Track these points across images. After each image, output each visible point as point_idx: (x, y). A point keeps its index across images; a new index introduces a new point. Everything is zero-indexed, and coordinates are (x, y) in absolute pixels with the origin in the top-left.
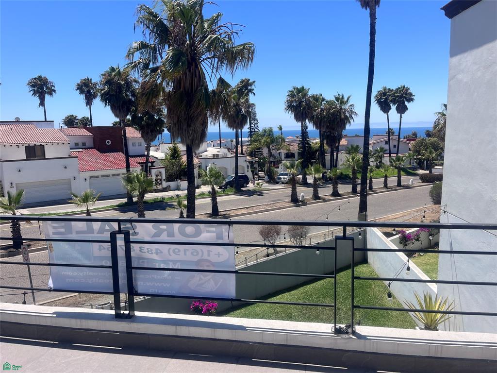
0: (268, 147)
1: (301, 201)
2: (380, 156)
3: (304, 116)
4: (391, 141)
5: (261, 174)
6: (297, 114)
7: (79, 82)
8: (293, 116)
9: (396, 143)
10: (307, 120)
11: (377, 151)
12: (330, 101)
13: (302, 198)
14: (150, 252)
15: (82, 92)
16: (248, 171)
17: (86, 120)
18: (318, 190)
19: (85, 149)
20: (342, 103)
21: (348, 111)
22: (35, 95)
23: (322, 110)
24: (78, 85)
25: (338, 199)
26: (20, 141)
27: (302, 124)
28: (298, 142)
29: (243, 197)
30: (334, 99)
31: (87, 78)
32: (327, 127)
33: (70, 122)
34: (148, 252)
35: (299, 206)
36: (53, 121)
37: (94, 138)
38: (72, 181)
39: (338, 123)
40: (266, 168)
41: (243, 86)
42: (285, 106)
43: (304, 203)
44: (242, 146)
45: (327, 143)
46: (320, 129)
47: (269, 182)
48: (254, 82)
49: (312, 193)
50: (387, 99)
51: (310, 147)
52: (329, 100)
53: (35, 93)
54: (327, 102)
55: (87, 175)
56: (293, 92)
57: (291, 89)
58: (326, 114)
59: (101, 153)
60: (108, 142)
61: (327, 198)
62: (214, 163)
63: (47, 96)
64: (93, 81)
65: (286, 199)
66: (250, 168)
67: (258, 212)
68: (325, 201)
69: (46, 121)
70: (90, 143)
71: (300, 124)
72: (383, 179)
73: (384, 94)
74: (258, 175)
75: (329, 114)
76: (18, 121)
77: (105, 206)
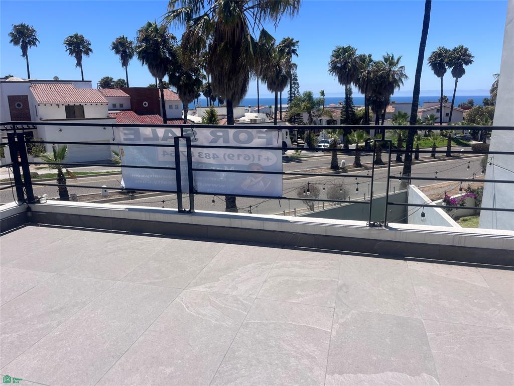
0: (309, 113)
1: (341, 168)
3: (349, 78)
4: (443, 109)
5: (300, 141)
6: (342, 76)
7: (114, 41)
8: (337, 78)
9: (449, 112)
10: (352, 84)
11: (427, 118)
12: (379, 62)
13: (343, 165)
14: (208, 157)
15: (117, 52)
16: (287, 138)
17: (122, 82)
18: (360, 158)
19: (123, 110)
20: (392, 64)
21: (398, 74)
22: (72, 55)
23: (369, 73)
24: (114, 44)
25: (381, 167)
26: (60, 100)
27: (346, 87)
28: (341, 108)
30: (383, 60)
31: (122, 36)
32: (374, 91)
33: (106, 83)
34: (206, 157)
35: (339, 173)
36: (91, 81)
37: (130, 99)
39: (385, 87)
40: (305, 135)
41: (285, 46)
42: (328, 67)
43: (345, 170)
44: (281, 112)
45: (372, 109)
46: (366, 93)
48: (298, 42)
49: (354, 161)
50: (442, 61)
51: (354, 114)
52: (377, 61)
53: (71, 52)
54: (375, 63)
56: (338, 51)
57: (336, 48)
58: (374, 76)
59: (138, 115)
60: (145, 104)
61: (369, 166)
63: (83, 56)
64: (129, 40)
66: (288, 134)
68: (366, 168)
69: (83, 81)
70: (127, 104)
71: (344, 87)
73: (440, 55)
74: (297, 142)
75: (377, 76)
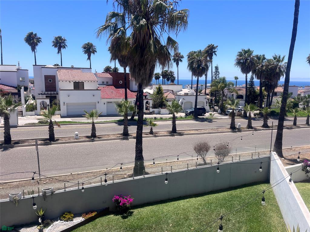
0: (222, 90)
1: (237, 129)
2: (307, 101)
3: (248, 70)
5: (216, 108)
6: (243, 68)
13: (239, 126)
15: (111, 53)
16: (207, 105)
17: (116, 69)
18: (251, 122)
19: (108, 85)
20: (279, 61)
21: (283, 67)
22: (85, 54)
23: (262, 66)
24: (109, 48)
25: (267, 130)
26: (72, 79)
29: (197, 122)
30: (273, 59)
32: (267, 78)
33: (108, 70)
35: (235, 132)
37: (113, 79)
38: (97, 104)
39: (274, 76)
41: (209, 49)
42: (235, 62)
43: (239, 130)
46: (260, 79)
47: (221, 114)
48: (217, 46)
49: (247, 124)
52: (269, 59)
54: (267, 60)
55: (106, 101)
56: (241, 53)
57: (240, 51)
58: (266, 69)
59: (116, 88)
60: (121, 82)
61: (258, 128)
62: (184, 99)
63: (92, 54)
65: (227, 126)
66: (208, 103)
67: (204, 133)
68: (256, 130)
69: (90, 68)
70: (111, 82)
72: (306, 118)
75: (268, 69)
76: (72, 68)
77: (111, 120)
